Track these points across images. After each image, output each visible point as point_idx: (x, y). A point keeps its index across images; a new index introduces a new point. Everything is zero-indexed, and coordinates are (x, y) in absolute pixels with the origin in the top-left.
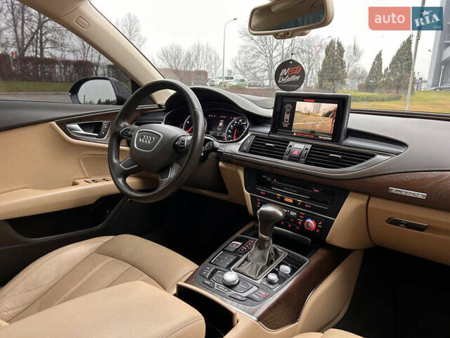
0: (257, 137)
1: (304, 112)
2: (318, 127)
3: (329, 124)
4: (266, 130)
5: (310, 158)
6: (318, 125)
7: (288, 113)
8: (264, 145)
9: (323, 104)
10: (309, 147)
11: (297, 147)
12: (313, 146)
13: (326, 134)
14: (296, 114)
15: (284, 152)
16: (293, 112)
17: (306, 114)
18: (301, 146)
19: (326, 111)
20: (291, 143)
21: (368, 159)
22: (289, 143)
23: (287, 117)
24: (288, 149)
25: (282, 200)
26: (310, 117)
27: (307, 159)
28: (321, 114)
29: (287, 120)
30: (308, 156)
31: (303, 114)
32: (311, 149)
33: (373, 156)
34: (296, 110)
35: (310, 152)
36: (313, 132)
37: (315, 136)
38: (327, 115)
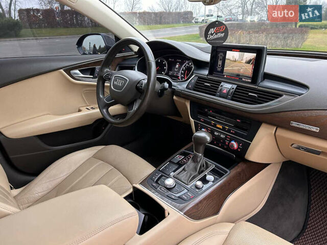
0: (199, 77)
1: (232, 59)
2: (242, 72)
3: (249, 69)
4: (206, 72)
5: (235, 96)
6: (242, 70)
7: (221, 60)
8: (203, 84)
9: (245, 53)
10: (235, 86)
11: (227, 87)
12: (238, 86)
13: (247, 77)
14: (226, 61)
15: (217, 90)
16: (224, 59)
17: (233, 61)
18: (229, 86)
19: (248, 59)
20: (222, 84)
21: (277, 98)
22: (221, 83)
23: (220, 63)
24: (220, 88)
25: (215, 126)
26: (236, 63)
27: (233, 96)
28: (244, 61)
29: (220, 65)
30: (234, 94)
31: (231, 61)
32: (236, 88)
33: (281, 96)
34: (227, 57)
35: (235, 91)
36: (238, 75)
37: (240, 79)
38: (248, 62)
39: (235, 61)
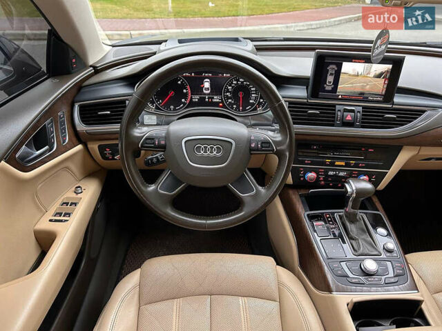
2: (368, 89)
3: (380, 86)
6: (368, 87)
8: (306, 112)
9: (374, 65)
10: (360, 109)
12: (364, 107)
13: (376, 95)
14: (342, 76)
15: (334, 117)
17: (354, 75)
19: (378, 72)
21: (420, 115)
22: (336, 107)
23: (330, 79)
24: (337, 115)
25: (332, 164)
26: (359, 78)
27: (362, 123)
28: (372, 75)
29: (330, 82)
30: (363, 119)
31: (350, 75)
32: (363, 112)
33: (423, 112)
34: (343, 71)
35: (363, 115)
36: (362, 94)
37: (364, 98)
38: (379, 76)
39: (358, 75)
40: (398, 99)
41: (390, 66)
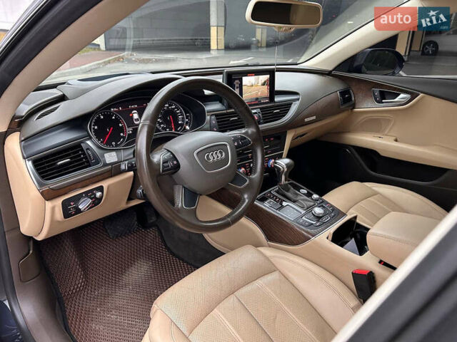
39: (252, 86)
40: (277, 99)
41: (268, 76)
